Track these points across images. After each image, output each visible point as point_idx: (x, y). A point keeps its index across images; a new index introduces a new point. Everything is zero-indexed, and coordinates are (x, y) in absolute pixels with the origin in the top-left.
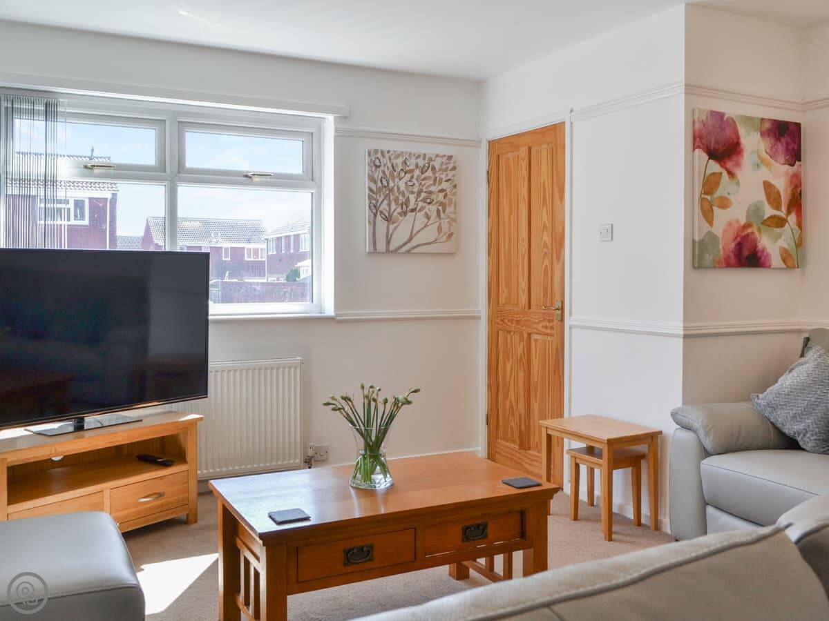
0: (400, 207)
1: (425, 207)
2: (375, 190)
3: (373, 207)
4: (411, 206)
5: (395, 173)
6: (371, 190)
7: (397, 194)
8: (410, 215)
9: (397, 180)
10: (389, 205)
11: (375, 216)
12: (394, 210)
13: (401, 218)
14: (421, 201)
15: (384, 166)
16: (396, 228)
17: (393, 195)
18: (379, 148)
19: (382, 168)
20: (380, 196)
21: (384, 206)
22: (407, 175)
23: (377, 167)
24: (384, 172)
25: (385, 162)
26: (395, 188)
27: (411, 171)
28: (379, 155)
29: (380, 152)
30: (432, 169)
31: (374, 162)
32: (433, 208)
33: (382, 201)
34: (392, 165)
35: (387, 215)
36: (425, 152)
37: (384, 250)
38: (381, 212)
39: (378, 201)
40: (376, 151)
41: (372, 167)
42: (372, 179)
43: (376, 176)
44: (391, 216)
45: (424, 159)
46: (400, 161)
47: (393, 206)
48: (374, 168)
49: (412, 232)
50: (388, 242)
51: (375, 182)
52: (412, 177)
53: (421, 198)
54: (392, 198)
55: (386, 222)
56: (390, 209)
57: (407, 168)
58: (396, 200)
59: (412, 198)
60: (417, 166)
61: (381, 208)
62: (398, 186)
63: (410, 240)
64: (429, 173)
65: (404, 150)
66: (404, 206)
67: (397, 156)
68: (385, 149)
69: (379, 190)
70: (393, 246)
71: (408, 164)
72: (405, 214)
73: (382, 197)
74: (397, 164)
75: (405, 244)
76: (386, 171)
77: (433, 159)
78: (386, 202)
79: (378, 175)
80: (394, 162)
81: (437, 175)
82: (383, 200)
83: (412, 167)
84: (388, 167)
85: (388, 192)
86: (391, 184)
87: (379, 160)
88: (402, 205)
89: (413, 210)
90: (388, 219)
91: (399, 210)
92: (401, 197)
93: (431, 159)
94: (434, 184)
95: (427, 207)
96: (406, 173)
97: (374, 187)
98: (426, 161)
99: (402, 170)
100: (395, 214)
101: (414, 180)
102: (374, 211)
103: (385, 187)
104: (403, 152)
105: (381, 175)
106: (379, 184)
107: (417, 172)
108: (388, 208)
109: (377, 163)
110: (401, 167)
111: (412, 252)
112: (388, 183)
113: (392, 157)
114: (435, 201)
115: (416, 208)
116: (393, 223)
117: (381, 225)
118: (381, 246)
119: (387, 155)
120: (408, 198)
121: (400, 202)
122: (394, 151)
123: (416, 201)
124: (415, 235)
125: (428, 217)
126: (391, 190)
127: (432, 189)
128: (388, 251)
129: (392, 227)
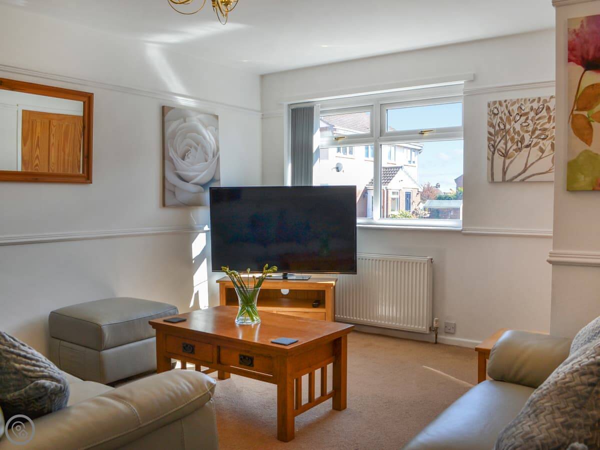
0: (515, 144)
1: (539, 143)
2: (493, 133)
3: (491, 147)
4: (526, 142)
5: (512, 118)
6: (490, 133)
7: (513, 134)
8: (525, 151)
9: (513, 123)
10: (506, 144)
11: (493, 153)
12: (511, 147)
13: (516, 154)
14: (536, 137)
15: (502, 113)
16: (511, 162)
17: (509, 135)
18: (497, 100)
19: (500, 115)
20: (498, 138)
21: (501, 145)
22: (522, 117)
23: (495, 115)
24: (501, 118)
25: (502, 110)
26: (512, 130)
27: (527, 114)
28: (497, 105)
29: (498, 103)
30: (546, 110)
31: (493, 111)
32: (548, 143)
33: (500, 142)
34: (509, 112)
35: (504, 152)
36: (540, 96)
37: (501, 180)
38: (499, 150)
39: (495, 142)
40: (495, 103)
41: (491, 116)
42: (491, 125)
43: (494, 122)
44: (507, 152)
45: (539, 102)
46: (515, 107)
47: (509, 144)
48: (493, 115)
49: (526, 165)
50: (504, 173)
51: (494, 127)
52: (527, 119)
53: (536, 135)
54: (508, 137)
55: (503, 158)
56: (506, 147)
57: (523, 112)
58: (512, 139)
59: (527, 137)
60: (532, 109)
61: (498, 147)
62: (514, 127)
63: (524, 171)
64: (544, 113)
65: (520, 97)
66: (519, 144)
67: (513, 104)
68: (502, 99)
69: (497, 133)
70: (508, 177)
71: (523, 109)
72: (520, 150)
73: (500, 138)
74: (513, 110)
75: (520, 175)
76: (503, 116)
77: (548, 100)
78: (503, 141)
79: (496, 121)
80: (511, 109)
81: (551, 114)
82: (501, 140)
83: (527, 110)
84: (505, 114)
85: (504, 134)
86: (508, 127)
87: (498, 109)
88: (517, 142)
89: (527, 146)
90: (505, 155)
91: (515, 147)
92: (516, 137)
93: (545, 101)
94: (549, 122)
95: (541, 142)
97: (492, 131)
98: (541, 103)
99: (518, 114)
100: (511, 151)
101: (529, 121)
102: (492, 150)
103: (502, 129)
104: (518, 100)
105: (499, 120)
106: (497, 128)
107: (532, 114)
108: (504, 147)
109: (496, 111)
110: (516, 112)
111: (526, 181)
112: (505, 126)
113: (509, 106)
114: (549, 136)
115: (530, 144)
116: (509, 158)
117: (499, 160)
118: (498, 177)
119: (504, 104)
120: (523, 136)
121: (516, 140)
122: (511, 100)
123: (531, 138)
124: (530, 166)
125: (542, 151)
126: (508, 132)
127: (547, 126)
128: (504, 180)
129: (508, 161)
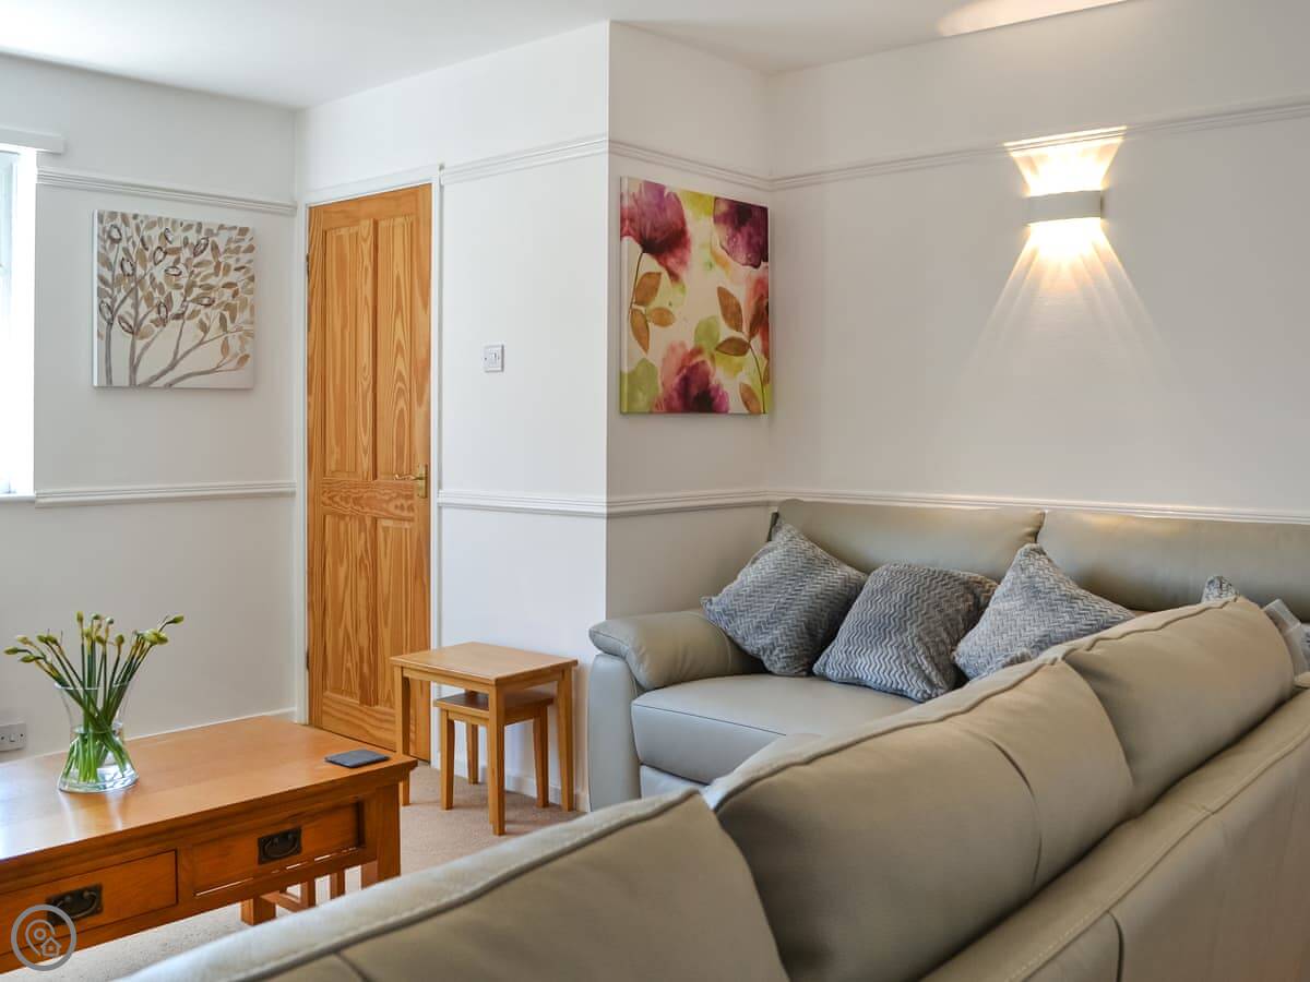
0: (156, 309)
1: (199, 311)
2: (110, 280)
3: (105, 310)
4: (176, 309)
5: (147, 254)
6: (102, 279)
7: (151, 289)
8: (174, 325)
9: (150, 264)
10: (136, 306)
11: (110, 324)
12: (145, 316)
13: (157, 330)
14: (193, 301)
15: (128, 240)
16: (147, 346)
17: (142, 290)
18: (119, 209)
19: (123, 244)
20: (119, 291)
21: (126, 309)
22: (168, 256)
23: (114, 241)
24: (126, 251)
25: (129, 235)
26: (147, 277)
27: (176, 251)
28: (118, 221)
29: (119, 217)
30: (212, 249)
31: (109, 233)
32: (214, 313)
33: (123, 302)
34: (142, 240)
35: (132, 323)
36: (199, 220)
37: (127, 384)
38: (121, 319)
39: (114, 300)
40: (113, 215)
41: (105, 242)
42: (105, 262)
43: (112, 257)
44: (138, 324)
45: (199, 231)
46: (156, 232)
47: (143, 308)
48: (109, 242)
49: (176, 354)
50: (134, 368)
51: (110, 267)
52: (177, 261)
53: (193, 295)
54: (140, 294)
55: (130, 336)
56: (137, 313)
57: (169, 246)
58: (149, 299)
59: (177, 297)
60: (186, 243)
61: (121, 312)
62: (151, 275)
63: (172, 367)
64: (207, 255)
65: (164, 216)
66: (163, 309)
67: (151, 225)
68: (130, 212)
69: (117, 282)
70: (141, 377)
71: (170, 239)
72: (163, 322)
73: (123, 293)
74: (150, 237)
75: (164, 373)
76: (131, 249)
77: (215, 231)
78: (129, 301)
79: (115, 255)
80: (146, 234)
81: (220, 259)
82: (125, 298)
83: (177, 244)
84: (134, 243)
85: (133, 285)
86: (140, 271)
87: (119, 231)
88: (159, 306)
89: (177, 317)
90: (134, 331)
91: (154, 315)
92: (156, 294)
93: (209, 231)
94: (216, 274)
95: (202, 312)
96: (166, 253)
97: (108, 276)
98: (203, 235)
99: (159, 248)
100: (146, 322)
101: (180, 266)
102: (109, 316)
103: (128, 275)
104: (160, 219)
105: (121, 255)
106: (118, 271)
107: (186, 253)
108: (133, 312)
109: (115, 235)
110: (156, 244)
111: (175, 386)
112: (134, 269)
113: (142, 227)
114: (217, 302)
115: (183, 313)
116: (142, 338)
117: (122, 340)
118: (121, 375)
119: (133, 223)
120: (170, 293)
121: (156, 302)
122: (146, 217)
123: (185, 300)
124: (182, 357)
125: (204, 328)
126: (140, 282)
127: (212, 281)
128: (133, 384)
129: (140, 344)
